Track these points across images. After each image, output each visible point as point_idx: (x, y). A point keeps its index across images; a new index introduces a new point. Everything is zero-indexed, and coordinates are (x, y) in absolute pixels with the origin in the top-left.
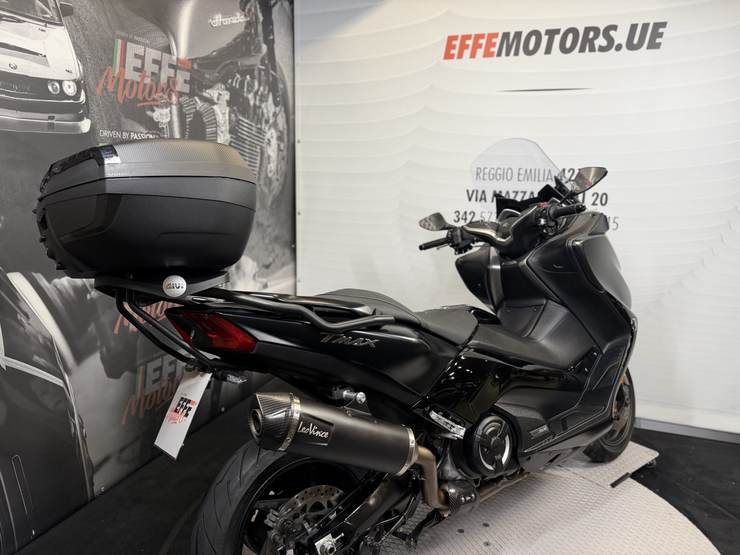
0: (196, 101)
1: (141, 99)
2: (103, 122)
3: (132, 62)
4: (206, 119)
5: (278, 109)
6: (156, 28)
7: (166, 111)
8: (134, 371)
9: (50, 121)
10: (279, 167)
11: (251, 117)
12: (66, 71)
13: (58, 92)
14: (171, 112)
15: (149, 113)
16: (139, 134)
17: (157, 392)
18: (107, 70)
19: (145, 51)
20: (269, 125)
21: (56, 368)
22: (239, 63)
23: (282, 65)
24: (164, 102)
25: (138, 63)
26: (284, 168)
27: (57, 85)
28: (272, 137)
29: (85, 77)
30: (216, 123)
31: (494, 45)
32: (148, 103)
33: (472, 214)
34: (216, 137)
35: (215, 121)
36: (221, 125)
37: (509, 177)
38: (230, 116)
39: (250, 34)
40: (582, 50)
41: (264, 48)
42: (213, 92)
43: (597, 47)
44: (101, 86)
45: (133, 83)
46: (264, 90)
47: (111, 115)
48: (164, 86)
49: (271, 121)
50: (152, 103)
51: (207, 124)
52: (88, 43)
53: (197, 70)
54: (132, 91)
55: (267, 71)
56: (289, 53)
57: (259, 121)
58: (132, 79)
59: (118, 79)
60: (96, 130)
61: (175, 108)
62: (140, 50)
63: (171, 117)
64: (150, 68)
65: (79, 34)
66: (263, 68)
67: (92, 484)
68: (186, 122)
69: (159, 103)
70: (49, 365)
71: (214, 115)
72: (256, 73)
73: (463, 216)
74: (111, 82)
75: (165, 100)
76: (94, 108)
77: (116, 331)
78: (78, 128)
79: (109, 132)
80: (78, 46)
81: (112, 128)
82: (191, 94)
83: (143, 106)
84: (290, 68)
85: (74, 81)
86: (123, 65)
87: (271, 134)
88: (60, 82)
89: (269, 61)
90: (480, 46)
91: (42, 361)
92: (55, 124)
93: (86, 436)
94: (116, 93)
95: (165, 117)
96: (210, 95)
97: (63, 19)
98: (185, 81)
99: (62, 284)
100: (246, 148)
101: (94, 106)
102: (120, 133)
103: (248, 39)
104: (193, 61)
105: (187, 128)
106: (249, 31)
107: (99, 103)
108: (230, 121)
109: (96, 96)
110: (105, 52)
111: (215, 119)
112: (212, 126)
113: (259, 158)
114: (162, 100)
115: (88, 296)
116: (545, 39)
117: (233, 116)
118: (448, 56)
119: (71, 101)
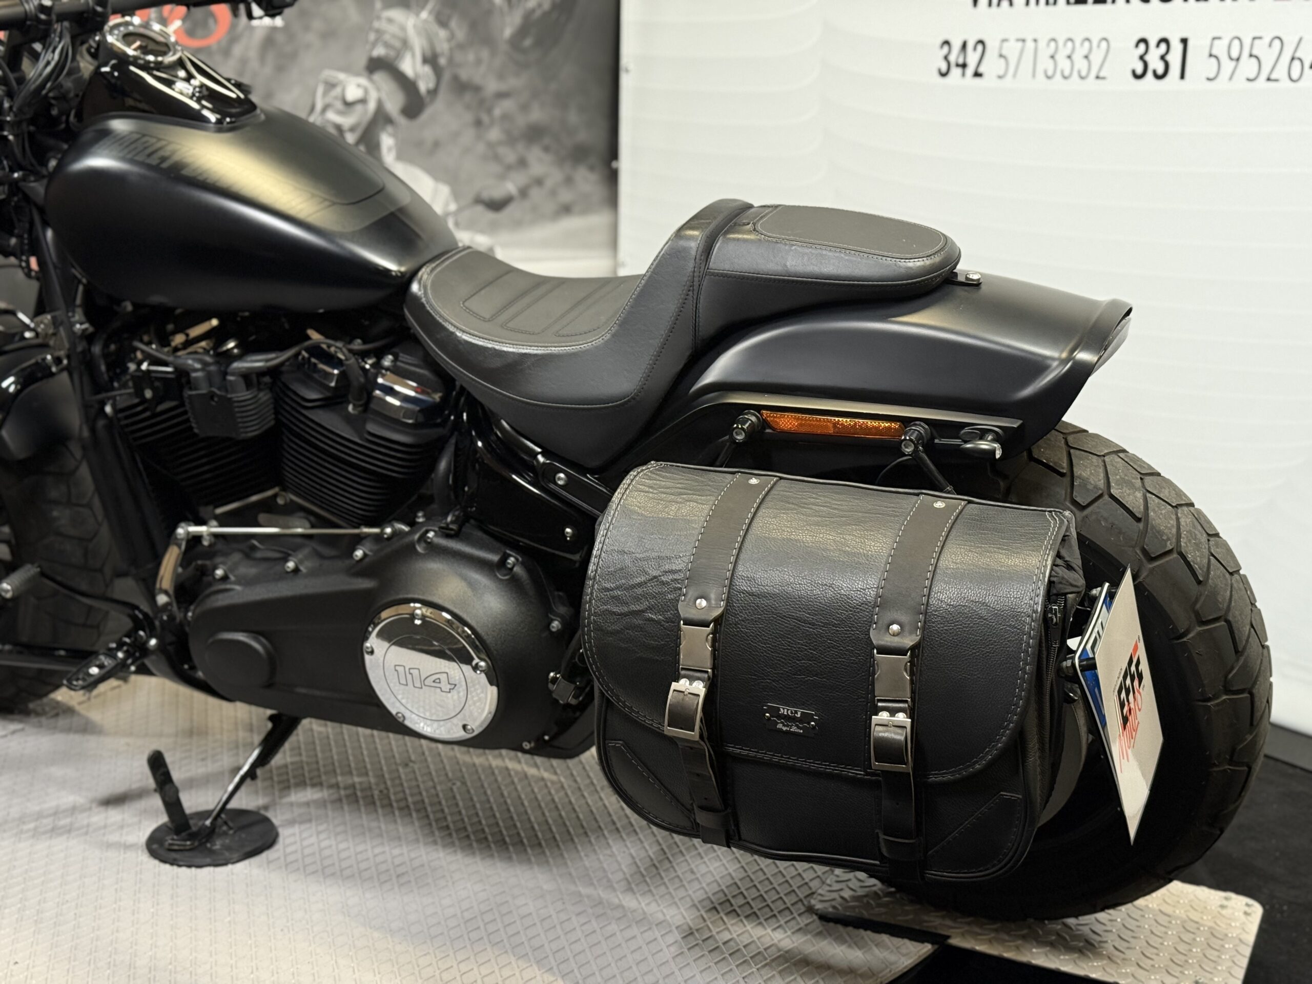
33: (980, 47)
73: (958, 57)
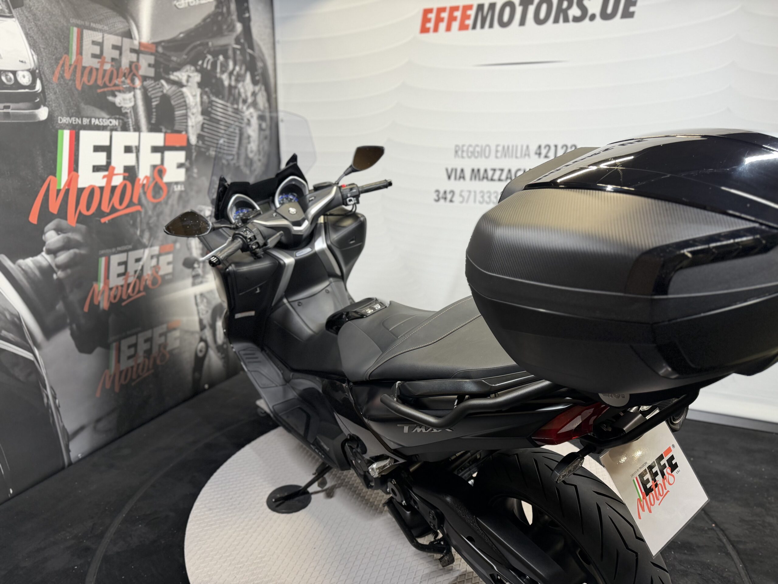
0: (163, 85)
1: (101, 85)
2: (61, 109)
3: (89, 49)
4: (175, 102)
5: (257, 88)
6: (115, 13)
7: (130, 95)
8: (107, 347)
9: (5, 111)
10: (261, 147)
11: (226, 98)
12: (20, 61)
13: (13, 82)
14: (134, 96)
15: (110, 98)
16: (101, 120)
17: (132, 367)
18: (63, 58)
19: (103, 37)
20: (247, 104)
21: (25, 343)
22: (210, 44)
23: (261, 43)
24: (126, 88)
25: (96, 50)
26: (266, 148)
27: (11, 75)
28: (252, 117)
29: (39, 66)
30: (186, 105)
31: (468, 17)
32: (109, 89)
33: (452, 193)
34: (187, 119)
35: (184, 104)
36: (191, 107)
37: (487, 154)
38: (201, 97)
39: (222, 14)
40: (556, 21)
41: (239, 27)
42: (182, 75)
43: (571, 18)
44: (57, 74)
45: (91, 69)
46: (241, 69)
47: (69, 102)
48: (126, 71)
49: (250, 100)
50: (114, 89)
51: (176, 106)
52: (42, 33)
53: (163, 54)
54: (91, 78)
55: (243, 51)
56: (269, 31)
57: (235, 101)
58: (90, 66)
59: (76, 67)
60: (54, 117)
61: (139, 93)
62: (98, 37)
63: (135, 101)
64: (109, 53)
65: (30, 25)
66: (238, 47)
67: (68, 451)
68: (151, 106)
69: (121, 88)
70: (18, 339)
71: (184, 97)
72: (230, 53)
73: (443, 195)
74: (68, 70)
75: (128, 84)
76: (51, 96)
77: (86, 309)
78: (34, 116)
79: (68, 118)
80: (30, 37)
81: (71, 115)
82: (157, 78)
83: (104, 92)
84: (270, 45)
85: (28, 70)
86: (80, 52)
87: (250, 113)
88: (14, 73)
89: (246, 39)
90: (455, 19)
91: (10, 336)
92: (11, 113)
93: (59, 406)
94: (74, 81)
95: (128, 102)
96: (178, 77)
97: (13, 11)
98: (150, 65)
99: (27, 265)
100: (221, 129)
101: (51, 94)
102: (80, 119)
103: (220, 18)
104: (157, 44)
105: (152, 112)
106: (220, 10)
107: (56, 91)
108: (202, 103)
109: (52, 84)
110: (60, 41)
111: (185, 101)
112: (182, 108)
113: (237, 139)
114: (125, 84)
115: (55, 276)
116: (519, 10)
117: (205, 97)
118: (424, 30)
119: (27, 90)
